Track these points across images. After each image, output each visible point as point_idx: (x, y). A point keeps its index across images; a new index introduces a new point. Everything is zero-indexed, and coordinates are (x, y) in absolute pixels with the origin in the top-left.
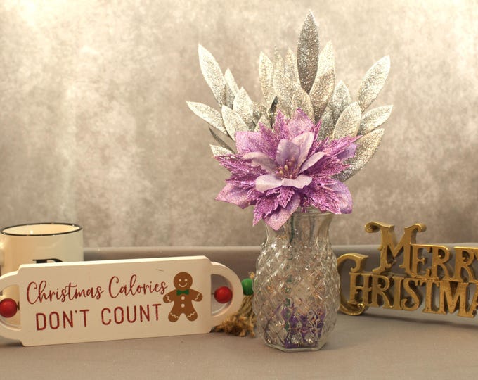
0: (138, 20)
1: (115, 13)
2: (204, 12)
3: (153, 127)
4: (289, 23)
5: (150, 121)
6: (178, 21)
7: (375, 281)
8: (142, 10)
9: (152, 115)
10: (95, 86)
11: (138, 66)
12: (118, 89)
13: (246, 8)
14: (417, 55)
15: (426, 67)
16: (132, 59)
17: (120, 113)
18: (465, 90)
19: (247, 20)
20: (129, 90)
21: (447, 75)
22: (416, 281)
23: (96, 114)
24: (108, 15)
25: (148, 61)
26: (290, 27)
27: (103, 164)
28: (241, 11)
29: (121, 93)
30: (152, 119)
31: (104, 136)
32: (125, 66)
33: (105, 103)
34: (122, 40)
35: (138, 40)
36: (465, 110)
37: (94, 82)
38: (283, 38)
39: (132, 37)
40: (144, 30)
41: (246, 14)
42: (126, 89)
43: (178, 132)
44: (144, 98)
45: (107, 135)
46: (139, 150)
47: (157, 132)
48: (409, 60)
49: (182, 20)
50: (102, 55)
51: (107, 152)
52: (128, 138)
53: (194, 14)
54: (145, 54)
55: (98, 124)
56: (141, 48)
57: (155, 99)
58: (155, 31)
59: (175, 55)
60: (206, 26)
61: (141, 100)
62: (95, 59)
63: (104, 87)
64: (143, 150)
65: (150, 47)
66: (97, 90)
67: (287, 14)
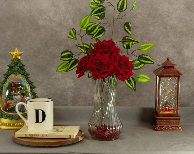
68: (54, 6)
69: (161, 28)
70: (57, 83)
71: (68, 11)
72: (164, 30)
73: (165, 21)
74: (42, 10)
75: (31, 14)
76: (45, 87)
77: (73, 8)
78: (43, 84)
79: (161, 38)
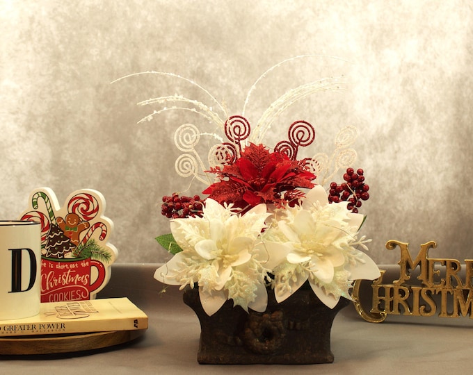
0: (57, 56)
1: (34, 49)
2: (119, 51)
3: (67, 157)
4: (199, 64)
5: (65, 151)
6: (94, 59)
7: (396, 292)
8: (61, 48)
9: (67, 146)
10: (14, 117)
11: (55, 100)
12: (36, 120)
13: (159, 49)
14: (317, 96)
15: (326, 107)
16: (50, 93)
17: (36, 143)
18: (362, 129)
19: (160, 60)
20: (46, 121)
21: (345, 115)
22: (432, 290)
23: (13, 143)
24: (28, 51)
25: (65, 95)
26: (199, 68)
27: (19, 191)
28: (154, 52)
29: (38, 124)
30: (66, 149)
31: (20, 164)
32: (43, 99)
33: (23, 133)
34: (41, 75)
35: (56, 75)
36: (362, 147)
37: (13, 113)
38: (192, 78)
39: (51, 72)
40: (62, 65)
41: (159, 54)
42: (43, 121)
43: (92, 163)
44: (60, 130)
45: (23, 163)
46: (54, 178)
47: (71, 161)
48: (309, 100)
49: (98, 57)
50: (21, 88)
51: (23, 179)
52: (43, 167)
53: (110, 52)
54: (62, 89)
55: (15, 153)
56: (59, 83)
57: (70, 131)
58: (73, 67)
59: (91, 90)
60: (121, 64)
61: (57, 131)
62: (15, 92)
63: (23, 118)
64: (58, 178)
65: (68, 82)
66: (16, 121)
67: (197, 55)
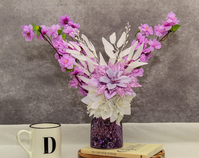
68: (62, 5)
69: (192, 29)
70: (66, 97)
71: (78, 11)
72: (196, 32)
73: (196, 20)
74: (47, 10)
75: (34, 15)
76: (52, 102)
77: (85, 7)
78: (49, 99)
79: (192, 41)
